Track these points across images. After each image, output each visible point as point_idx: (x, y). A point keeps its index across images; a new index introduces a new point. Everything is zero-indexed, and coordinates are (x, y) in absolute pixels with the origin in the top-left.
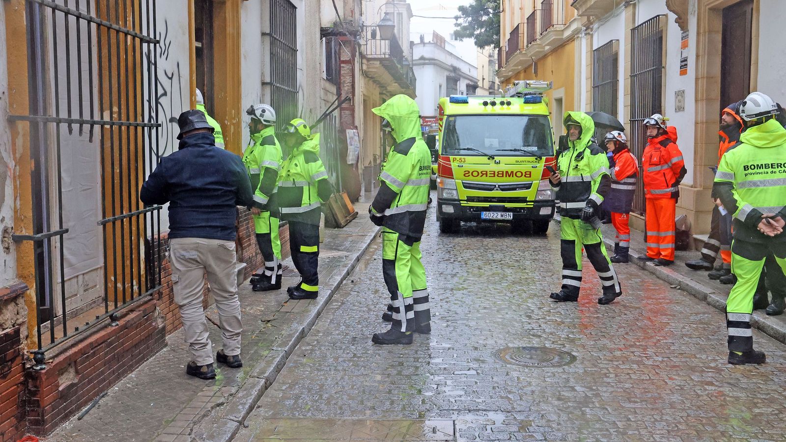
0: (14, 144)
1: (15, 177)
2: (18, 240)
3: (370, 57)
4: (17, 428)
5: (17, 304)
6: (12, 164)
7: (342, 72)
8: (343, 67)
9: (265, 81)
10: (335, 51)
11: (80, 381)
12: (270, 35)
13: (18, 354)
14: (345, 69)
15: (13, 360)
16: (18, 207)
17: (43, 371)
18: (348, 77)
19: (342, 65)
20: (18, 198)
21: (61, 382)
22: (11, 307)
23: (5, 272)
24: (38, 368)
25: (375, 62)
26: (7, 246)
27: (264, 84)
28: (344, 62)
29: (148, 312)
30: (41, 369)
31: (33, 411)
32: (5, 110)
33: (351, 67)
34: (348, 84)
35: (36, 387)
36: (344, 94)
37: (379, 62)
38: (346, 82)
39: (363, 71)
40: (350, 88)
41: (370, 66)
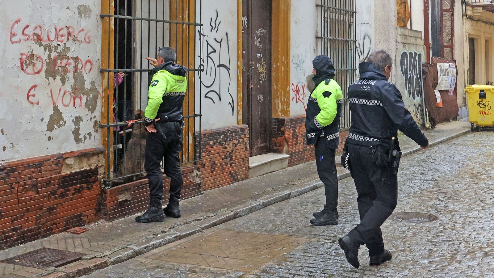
0: (102, 82)
1: (102, 97)
2: (102, 127)
3: (477, 4)
4: (95, 215)
5: (99, 157)
6: (101, 91)
7: (444, 18)
8: (445, 14)
9: (318, 36)
10: (438, 2)
11: (132, 200)
12: (321, 6)
13: (96, 180)
15: (94, 182)
16: (103, 111)
17: (109, 190)
18: (449, 22)
20: (103, 107)
21: (119, 198)
22: (95, 157)
23: (95, 141)
24: (106, 188)
25: (479, 8)
26: (96, 129)
27: (317, 38)
28: (447, 10)
29: (185, 173)
30: (108, 189)
31: (104, 208)
32: (99, 67)
33: (451, 14)
34: (449, 27)
35: (105, 197)
36: (446, 35)
37: (482, 8)
38: (447, 26)
39: (467, 16)
40: (450, 30)
41: (475, 11)
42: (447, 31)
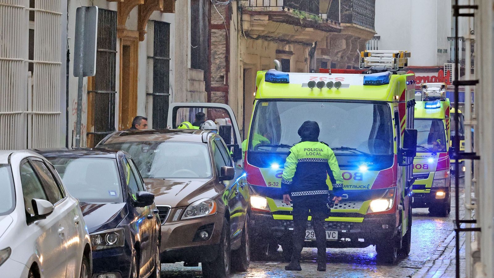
7: (213, 39)
8: (215, 33)
10: (204, 14)
14: (217, 35)
18: (220, 47)
19: (213, 30)
25: (263, 18)
28: (215, 26)
33: (225, 33)
34: (220, 56)
36: (215, 69)
37: (267, 18)
38: (218, 53)
39: (242, 33)
40: (223, 60)
41: (255, 23)
42: (217, 61)
